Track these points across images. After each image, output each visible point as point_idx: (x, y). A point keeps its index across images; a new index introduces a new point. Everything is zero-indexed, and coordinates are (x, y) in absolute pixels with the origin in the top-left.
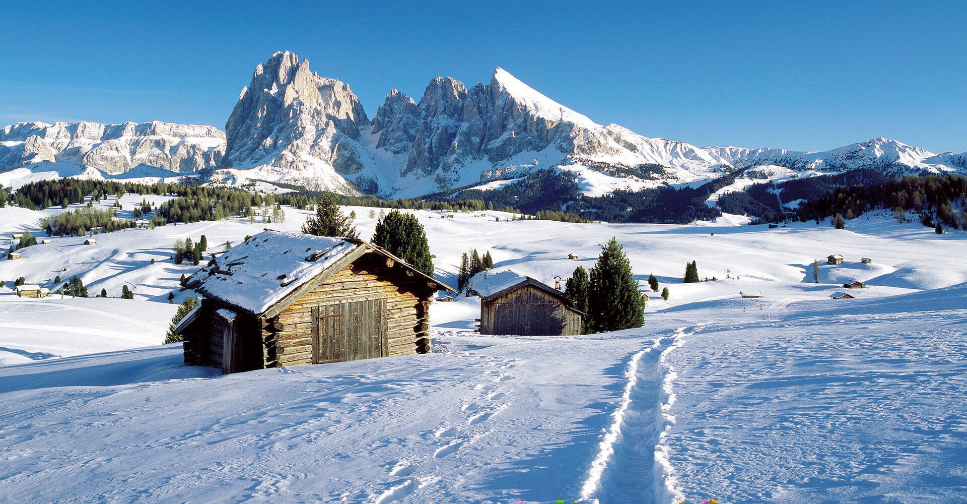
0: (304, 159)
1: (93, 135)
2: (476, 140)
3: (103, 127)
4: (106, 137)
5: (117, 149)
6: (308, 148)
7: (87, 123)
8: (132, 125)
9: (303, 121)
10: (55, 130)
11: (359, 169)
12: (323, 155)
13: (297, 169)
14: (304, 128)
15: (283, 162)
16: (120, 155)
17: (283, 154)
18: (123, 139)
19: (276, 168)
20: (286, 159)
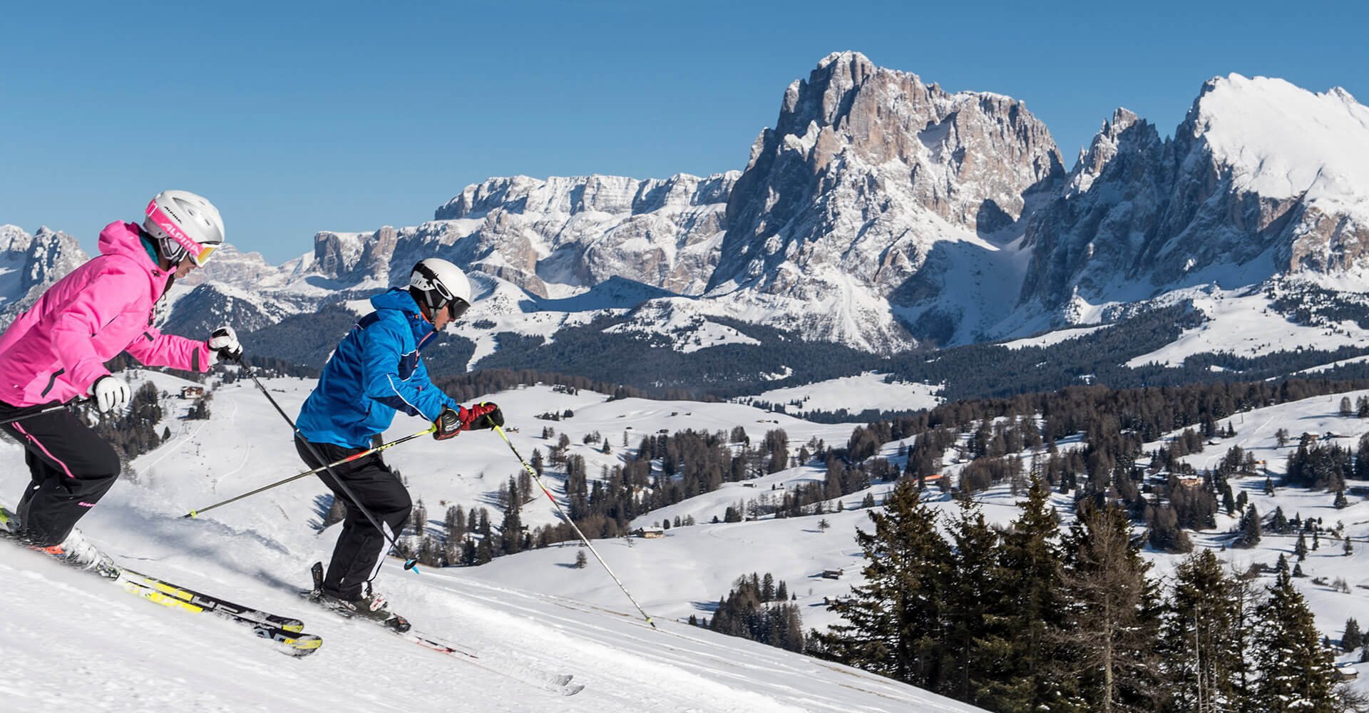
0: (819, 279)
1: (613, 203)
2: (1137, 238)
3: (635, 184)
4: (640, 206)
5: (648, 236)
6: (837, 254)
7: (603, 179)
8: (688, 183)
9: (840, 203)
10: (547, 193)
11: (933, 296)
12: (861, 268)
13: (802, 297)
14: (836, 215)
15: (779, 284)
16: (653, 246)
17: (780, 269)
18: (665, 211)
19: (766, 297)
20: (783, 278)
